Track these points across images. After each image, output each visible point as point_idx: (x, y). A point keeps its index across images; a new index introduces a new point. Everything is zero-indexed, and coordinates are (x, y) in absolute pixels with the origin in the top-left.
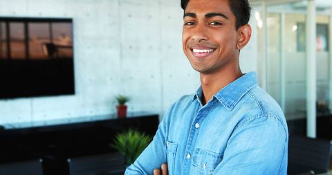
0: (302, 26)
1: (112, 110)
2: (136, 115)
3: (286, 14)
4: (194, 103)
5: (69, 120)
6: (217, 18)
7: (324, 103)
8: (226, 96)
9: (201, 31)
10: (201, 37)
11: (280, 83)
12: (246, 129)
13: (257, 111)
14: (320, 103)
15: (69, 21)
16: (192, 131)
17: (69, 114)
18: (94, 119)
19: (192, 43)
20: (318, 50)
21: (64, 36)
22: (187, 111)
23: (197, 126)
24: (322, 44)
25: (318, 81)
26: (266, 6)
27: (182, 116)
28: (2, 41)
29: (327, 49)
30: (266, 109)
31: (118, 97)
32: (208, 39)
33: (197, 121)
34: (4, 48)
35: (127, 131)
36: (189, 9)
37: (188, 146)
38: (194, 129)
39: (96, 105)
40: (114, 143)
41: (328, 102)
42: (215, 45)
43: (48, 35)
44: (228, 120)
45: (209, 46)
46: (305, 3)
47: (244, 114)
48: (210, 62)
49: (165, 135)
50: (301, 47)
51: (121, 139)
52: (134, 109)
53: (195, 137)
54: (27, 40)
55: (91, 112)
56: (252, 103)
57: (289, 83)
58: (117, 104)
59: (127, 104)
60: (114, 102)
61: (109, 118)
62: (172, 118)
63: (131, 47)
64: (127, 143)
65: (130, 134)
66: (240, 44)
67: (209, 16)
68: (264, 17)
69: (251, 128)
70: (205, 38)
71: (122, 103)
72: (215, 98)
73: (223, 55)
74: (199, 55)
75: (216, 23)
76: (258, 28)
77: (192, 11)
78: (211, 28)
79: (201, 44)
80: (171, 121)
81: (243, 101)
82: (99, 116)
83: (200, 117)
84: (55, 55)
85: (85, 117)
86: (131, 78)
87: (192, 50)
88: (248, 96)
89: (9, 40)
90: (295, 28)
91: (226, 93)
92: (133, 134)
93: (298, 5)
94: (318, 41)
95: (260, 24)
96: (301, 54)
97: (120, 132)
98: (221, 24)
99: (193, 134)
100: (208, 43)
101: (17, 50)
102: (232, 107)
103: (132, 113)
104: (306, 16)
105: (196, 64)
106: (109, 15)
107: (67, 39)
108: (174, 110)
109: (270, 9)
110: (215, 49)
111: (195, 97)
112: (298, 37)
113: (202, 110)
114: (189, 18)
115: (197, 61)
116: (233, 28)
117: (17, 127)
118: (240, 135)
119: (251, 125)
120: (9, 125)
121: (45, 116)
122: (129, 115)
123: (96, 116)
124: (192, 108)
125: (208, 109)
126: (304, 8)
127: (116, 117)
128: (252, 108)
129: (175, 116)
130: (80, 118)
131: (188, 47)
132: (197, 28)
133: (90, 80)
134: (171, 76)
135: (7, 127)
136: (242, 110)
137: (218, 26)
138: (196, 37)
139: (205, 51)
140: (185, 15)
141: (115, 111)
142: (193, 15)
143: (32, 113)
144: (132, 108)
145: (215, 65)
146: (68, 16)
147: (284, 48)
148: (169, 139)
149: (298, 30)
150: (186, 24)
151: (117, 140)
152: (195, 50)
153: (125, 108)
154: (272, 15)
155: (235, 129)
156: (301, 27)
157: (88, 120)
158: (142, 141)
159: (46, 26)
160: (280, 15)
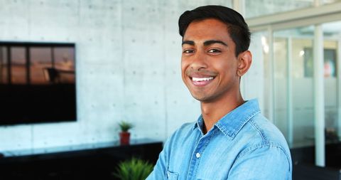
0: (309, 51)
1: (115, 137)
2: (139, 142)
3: (293, 39)
4: (194, 132)
5: (71, 147)
6: (216, 46)
7: (333, 130)
8: (226, 125)
9: (200, 60)
10: (200, 65)
11: (288, 110)
12: (248, 159)
13: (259, 141)
14: (328, 130)
15: (72, 46)
16: (193, 161)
17: (71, 141)
18: (97, 147)
19: (191, 71)
20: (326, 76)
21: (66, 60)
22: (188, 140)
23: (198, 155)
24: (330, 69)
25: (326, 107)
26: (273, 32)
27: (182, 146)
28: (2, 65)
29: (335, 74)
30: (268, 138)
31: (121, 123)
32: (208, 67)
33: (198, 150)
34: (5, 72)
35: (130, 160)
36: (188, 36)
37: (188, 176)
38: (195, 159)
39: (98, 131)
40: (117, 172)
41: (337, 129)
42: (215, 73)
43: (50, 60)
44: (229, 149)
45: (209, 74)
46: (312, 28)
47: (245, 144)
48: (211, 90)
49: (166, 165)
50: (309, 73)
51: (124, 168)
52: (137, 136)
53: (196, 167)
54: (28, 65)
55: (93, 139)
56: (254, 131)
57: (296, 109)
58: (120, 131)
59: (130, 131)
60: (116, 130)
61: (112, 145)
62: (172, 147)
63: (134, 73)
64: (130, 171)
65: (133, 162)
66: (241, 71)
67: (208, 43)
68: (271, 42)
69: (252, 158)
70: (204, 66)
71: (125, 130)
72: (215, 127)
73: (223, 83)
74: (198, 83)
75: (216, 51)
76: (264, 53)
77: (191, 39)
78: (210, 55)
79: (200, 72)
80: (172, 151)
81: (244, 129)
82: (102, 143)
83: (201, 146)
84: (56, 81)
85: (87, 145)
86: (135, 104)
87: (191, 78)
88: (249, 124)
89: (10, 65)
90: (302, 53)
91: (227, 122)
92: (136, 163)
93: (305, 30)
94: (326, 67)
95: (267, 49)
96: (309, 80)
97: (123, 161)
98: (220, 51)
99: (194, 164)
100: (208, 71)
101: (18, 75)
102: (233, 136)
103: (136, 141)
104: (313, 41)
105: (196, 93)
106: (113, 40)
107: (69, 64)
108: (174, 139)
109: (276, 35)
110: (214, 77)
111: (196, 126)
112: (305, 62)
113: (203, 139)
114: (187, 46)
115: (196, 90)
116: (234, 55)
117: (17, 154)
118: (241, 166)
119: (252, 155)
120: (8, 152)
121: (45, 143)
122: (132, 143)
123: (98, 144)
124: (193, 137)
125: (209, 138)
126: (311, 33)
127: (119, 144)
128: (253, 137)
129: (176, 144)
130: (82, 145)
131: (187, 76)
132: (196, 56)
133: (93, 106)
134: (175, 102)
135: (7, 155)
136: (244, 139)
137: (217, 54)
138: (195, 65)
139: (205, 79)
140: (183, 43)
141: (118, 138)
142: (192, 43)
143: (32, 140)
144: (135, 135)
145: (215, 93)
146: (71, 41)
147: (291, 73)
148: (170, 169)
149: (305, 54)
150: (185, 52)
151: (120, 169)
152: (194, 79)
153: (128, 135)
154: (278, 40)
155: (236, 159)
156: (308, 53)
157: (90, 147)
158: (146, 169)
159: (48, 50)
160: (287, 40)
